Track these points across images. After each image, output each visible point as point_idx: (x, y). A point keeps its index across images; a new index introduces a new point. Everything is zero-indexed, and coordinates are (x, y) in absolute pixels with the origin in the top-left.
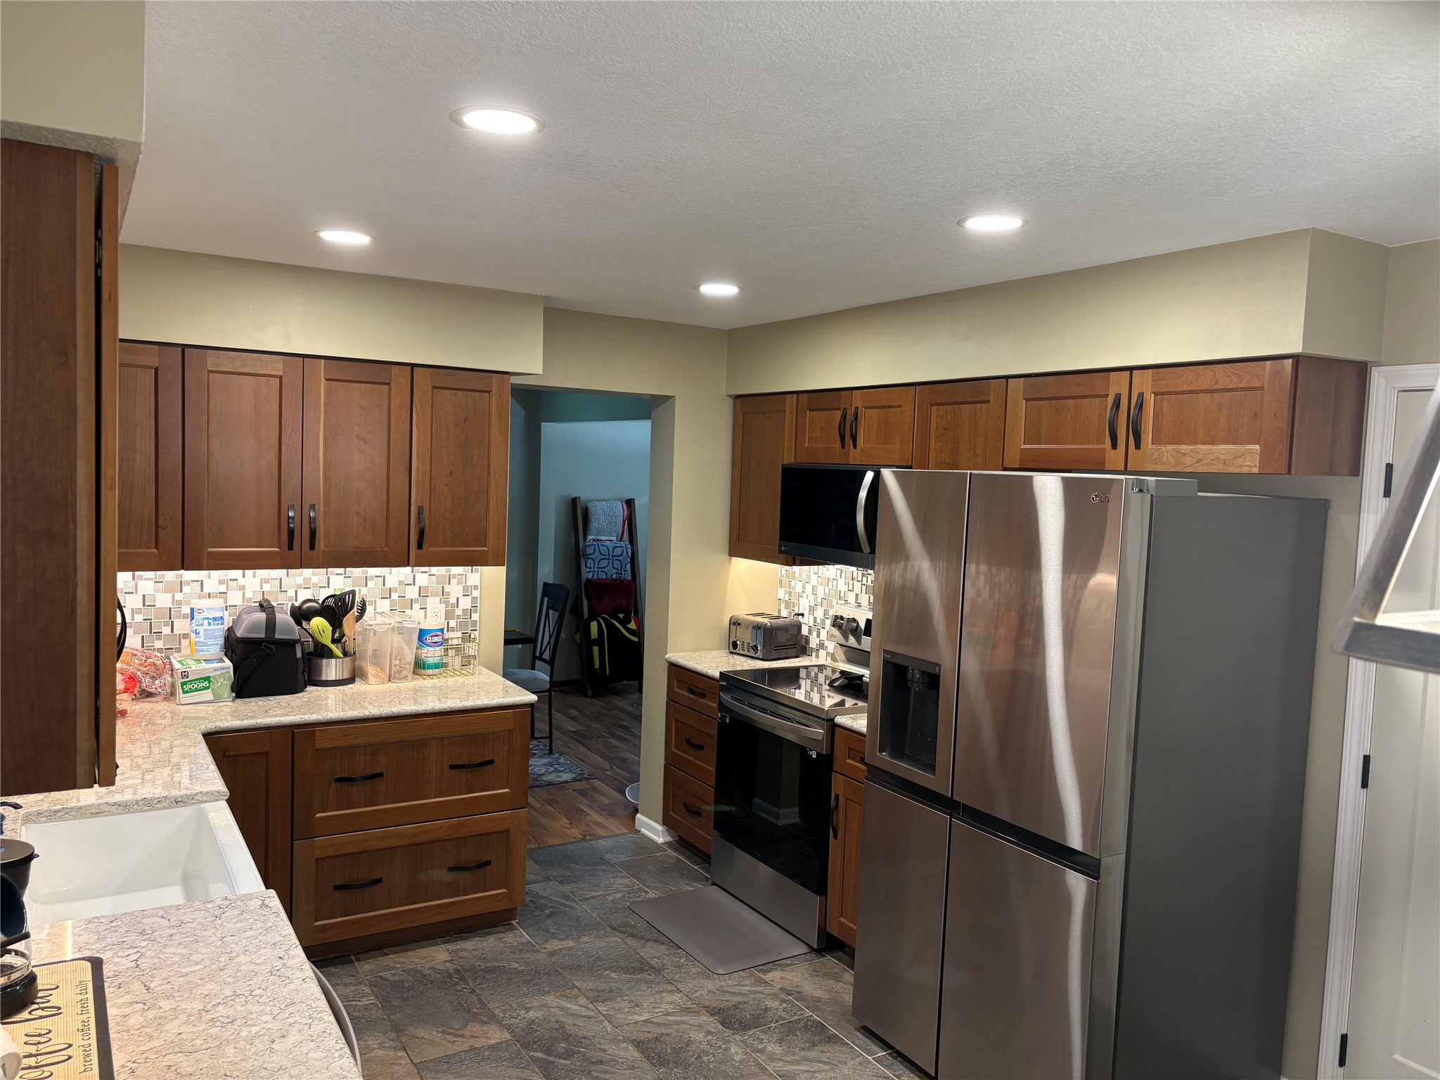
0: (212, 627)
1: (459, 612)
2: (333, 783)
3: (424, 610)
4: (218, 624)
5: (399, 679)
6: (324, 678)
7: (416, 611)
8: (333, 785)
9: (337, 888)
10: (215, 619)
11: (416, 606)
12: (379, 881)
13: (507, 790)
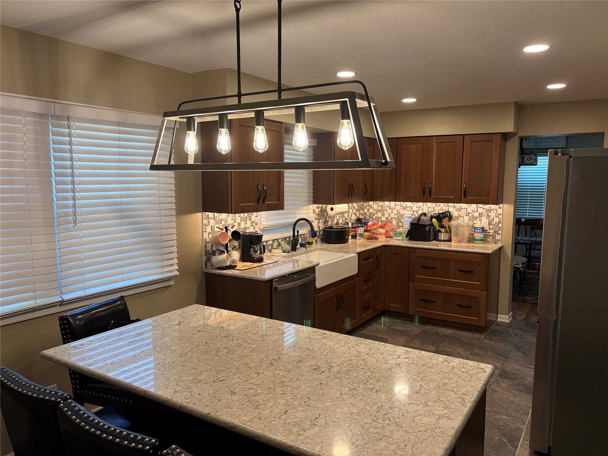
0: (407, 219)
1: (493, 223)
2: (421, 267)
3: (481, 221)
4: (409, 219)
5: (463, 242)
6: (440, 239)
7: (477, 221)
8: (421, 268)
9: (421, 300)
10: (408, 217)
11: (478, 220)
12: (434, 302)
13: (479, 283)
